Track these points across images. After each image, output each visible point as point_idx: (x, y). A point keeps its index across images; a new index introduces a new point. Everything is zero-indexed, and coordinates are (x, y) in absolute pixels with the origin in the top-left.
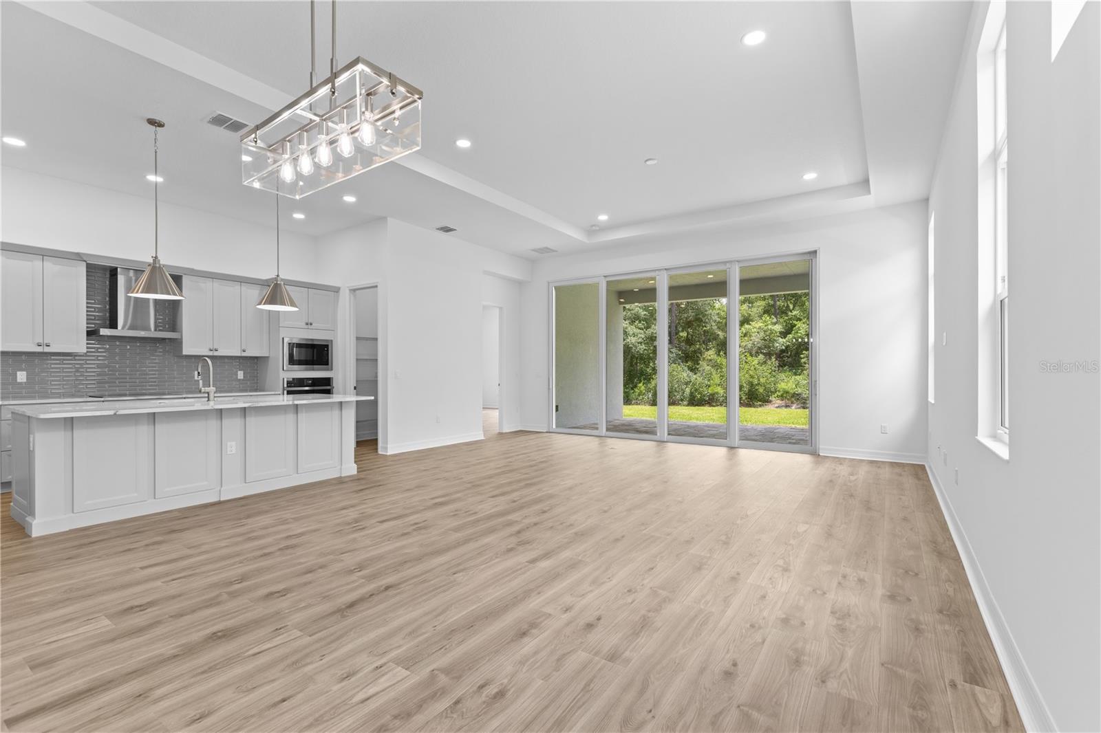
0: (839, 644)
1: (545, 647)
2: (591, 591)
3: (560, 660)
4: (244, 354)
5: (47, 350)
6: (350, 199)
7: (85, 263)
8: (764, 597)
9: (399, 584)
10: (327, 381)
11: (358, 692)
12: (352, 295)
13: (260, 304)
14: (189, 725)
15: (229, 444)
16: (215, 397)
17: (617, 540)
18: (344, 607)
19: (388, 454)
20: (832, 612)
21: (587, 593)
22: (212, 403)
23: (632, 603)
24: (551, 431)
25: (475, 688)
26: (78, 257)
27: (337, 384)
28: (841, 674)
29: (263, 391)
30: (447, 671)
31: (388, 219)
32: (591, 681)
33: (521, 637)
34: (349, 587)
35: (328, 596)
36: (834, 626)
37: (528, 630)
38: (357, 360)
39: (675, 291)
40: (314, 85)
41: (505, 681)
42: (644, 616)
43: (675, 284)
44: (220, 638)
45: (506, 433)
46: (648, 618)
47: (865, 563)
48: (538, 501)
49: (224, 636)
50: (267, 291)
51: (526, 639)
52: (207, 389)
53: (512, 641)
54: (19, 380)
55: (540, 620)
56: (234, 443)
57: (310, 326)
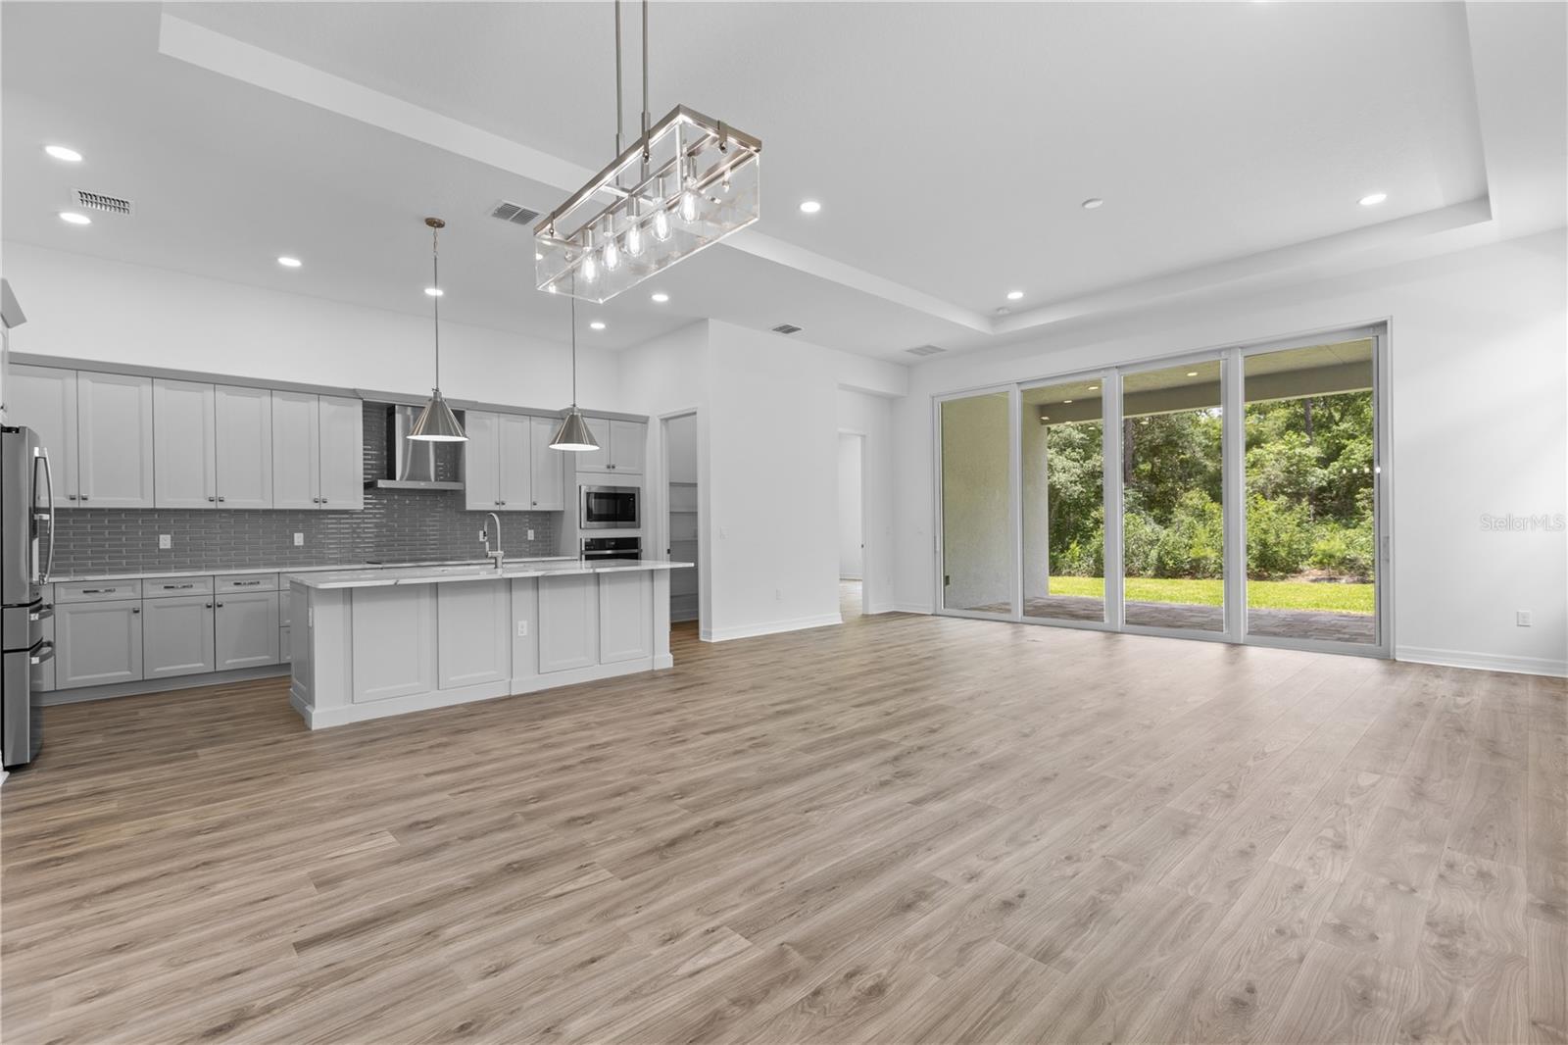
0: (1446, 978)
1: (940, 929)
2: (1008, 854)
3: (965, 950)
4: (535, 508)
5: (324, 507)
6: (660, 298)
7: (361, 402)
8: (1299, 887)
9: (734, 820)
10: (634, 543)
11: (684, 962)
12: (664, 428)
13: (553, 443)
14: (484, 978)
15: (520, 623)
16: (503, 563)
17: (1046, 780)
18: (663, 844)
19: (713, 641)
20: (1429, 924)
21: (1001, 856)
22: (499, 571)
23: (1074, 876)
24: (938, 613)
25: (841, 976)
26: (354, 394)
27: (646, 546)
28: (1450, 1030)
29: (558, 555)
30: (801, 946)
31: (710, 320)
32: (1013, 987)
33: (905, 911)
34: (670, 818)
35: (641, 828)
36: (1434, 947)
37: (914, 903)
38: (671, 513)
39: (1134, 400)
40: (622, 152)
41: (884, 971)
42: (1094, 898)
43: (1132, 389)
44: (515, 870)
45: (873, 615)
46: (1101, 901)
47: (1492, 846)
48: (923, 714)
49: (520, 869)
50: (561, 426)
51: (912, 915)
52: (495, 554)
53: (892, 915)
54: (296, 544)
55: (933, 888)
56: (525, 623)
57: (612, 471)
